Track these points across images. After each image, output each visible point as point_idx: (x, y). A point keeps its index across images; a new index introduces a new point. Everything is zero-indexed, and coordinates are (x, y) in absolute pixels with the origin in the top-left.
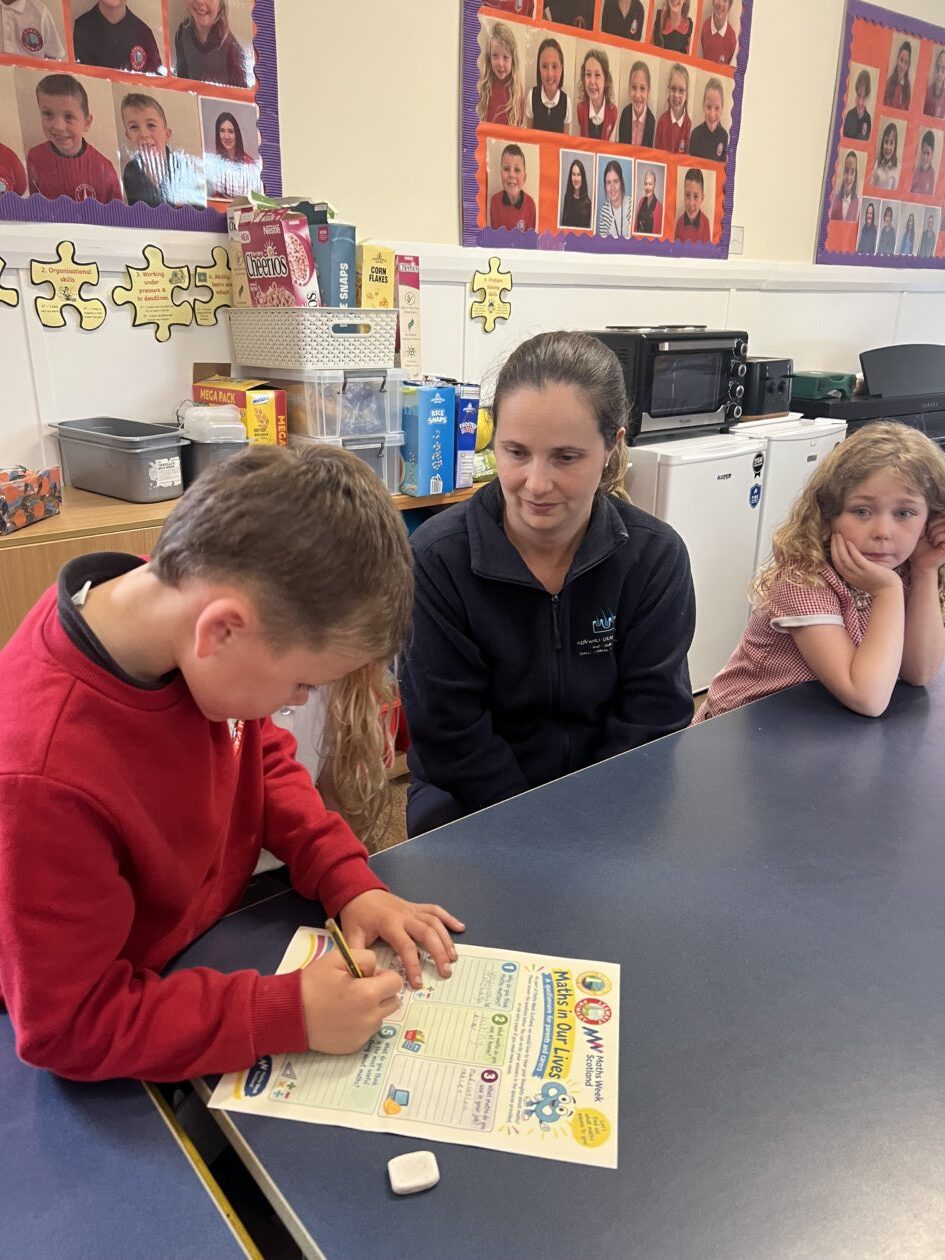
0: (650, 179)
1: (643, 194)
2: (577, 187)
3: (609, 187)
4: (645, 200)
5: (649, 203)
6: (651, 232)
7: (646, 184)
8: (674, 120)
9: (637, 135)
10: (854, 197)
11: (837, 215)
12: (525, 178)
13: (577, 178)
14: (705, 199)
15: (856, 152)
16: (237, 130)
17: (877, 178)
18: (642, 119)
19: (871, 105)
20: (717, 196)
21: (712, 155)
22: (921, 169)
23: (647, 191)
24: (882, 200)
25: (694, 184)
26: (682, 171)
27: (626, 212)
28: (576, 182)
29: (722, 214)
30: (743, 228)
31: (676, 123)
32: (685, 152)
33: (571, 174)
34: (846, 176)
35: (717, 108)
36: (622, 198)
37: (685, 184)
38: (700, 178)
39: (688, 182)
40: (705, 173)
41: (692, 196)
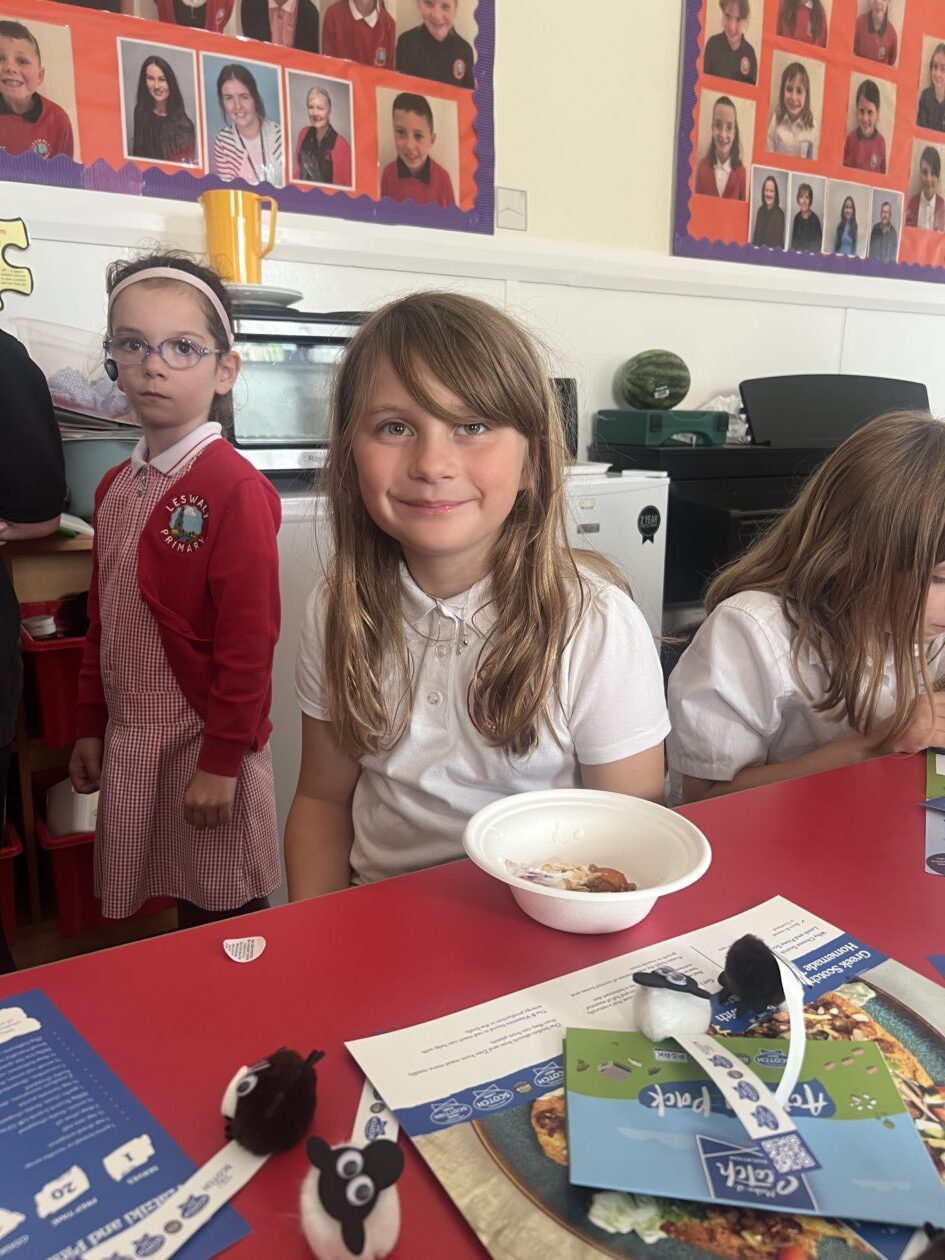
0: (318, 100)
1: (309, 123)
2: (160, 98)
3: (229, 105)
4: (312, 131)
5: (320, 136)
6: (329, 180)
7: (311, 107)
8: (358, 16)
9: (282, 29)
10: (736, 165)
11: (707, 186)
12: (41, 75)
13: (158, 85)
14: (437, 142)
15: (732, 98)
17: (777, 141)
18: (289, 8)
19: (753, 31)
20: (462, 139)
21: (445, 76)
22: (859, 133)
23: (315, 118)
24: (791, 173)
25: (413, 120)
26: (386, 96)
27: (270, 146)
28: (156, 90)
29: (474, 165)
30: (524, 192)
31: (362, 21)
32: (388, 65)
33: (144, 76)
34: (717, 132)
35: (445, 6)
36: (261, 124)
37: (394, 116)
38: (424, 109)
39: (399, 112)
40: (433, 102)
41: (411, 135)
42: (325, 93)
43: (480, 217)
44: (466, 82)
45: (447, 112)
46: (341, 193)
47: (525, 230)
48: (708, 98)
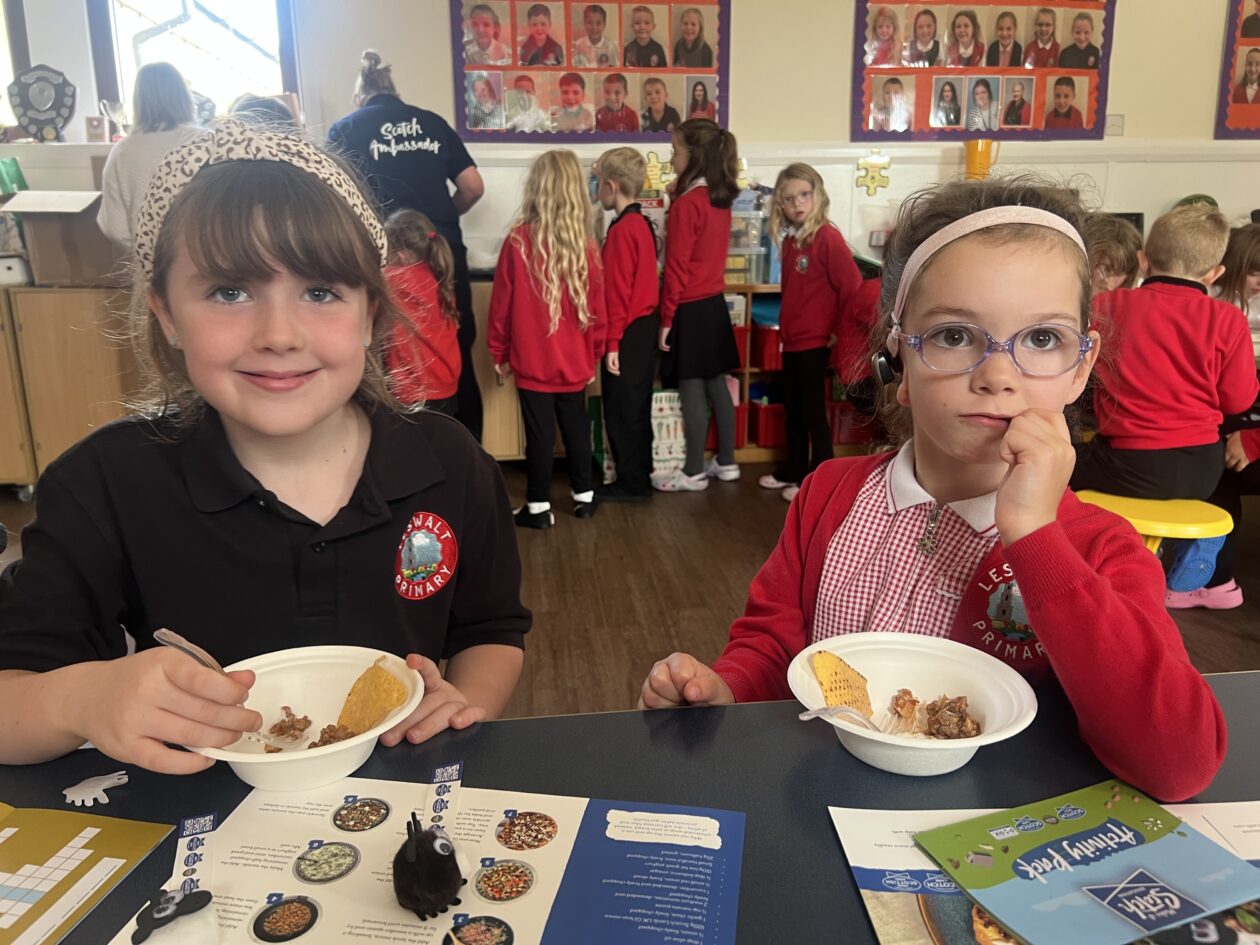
0: (1018, 88)
1: (1011, 99)
2: (948, 99)
3: (977, 97)
4: (1014, 102)
5: (1017, 104)
6: (1019, 123)
7: (1014, 92)
8: (1041, 46)
9: (1004, 59)
11: (1241, 97)
13: (948, 93)
14: (1076, 97)
16: (705, 90)
18: (1009, 49)
20: (1090, 94)
21: (1083, 65)
23: (1015, 96)
25: (1065, 89)
26: (1051, 80)
28: (946, 96)
29: (1095, 106)
30: (1122, 116)
31: (1044, 49)
32: (1054, 66)
33: (943, 91)
34: (1248, 68)
35: (1086, 33)
36: (990, 102)
37: (1055, 89)
38: (1069, 82)
39: (1059, 87)
40: (1076, 79)
41: (1062, 97)
42: (1021, 84)
43: (1097, 131)
44: (1095, 66)
45: (1083, 83)
46: (1025, 130)
47: (1122, 135)
48: (1243, 51)
